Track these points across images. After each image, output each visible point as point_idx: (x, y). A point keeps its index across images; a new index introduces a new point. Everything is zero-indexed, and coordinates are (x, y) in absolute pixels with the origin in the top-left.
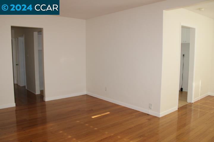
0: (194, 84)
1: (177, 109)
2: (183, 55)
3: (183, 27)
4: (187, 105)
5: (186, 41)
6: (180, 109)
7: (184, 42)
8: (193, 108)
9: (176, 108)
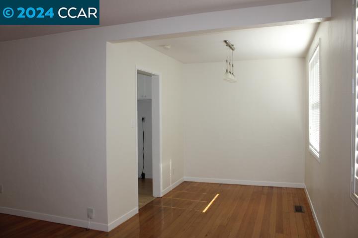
0: (161, 166)
1: (137, 212)
2: (143, 119)
3: (140, 73)
4: (153, 201)
5: (145, 96)
6: (142, 210)
7: (142, 97)
8: (163, 206)
9: (135, 210)
